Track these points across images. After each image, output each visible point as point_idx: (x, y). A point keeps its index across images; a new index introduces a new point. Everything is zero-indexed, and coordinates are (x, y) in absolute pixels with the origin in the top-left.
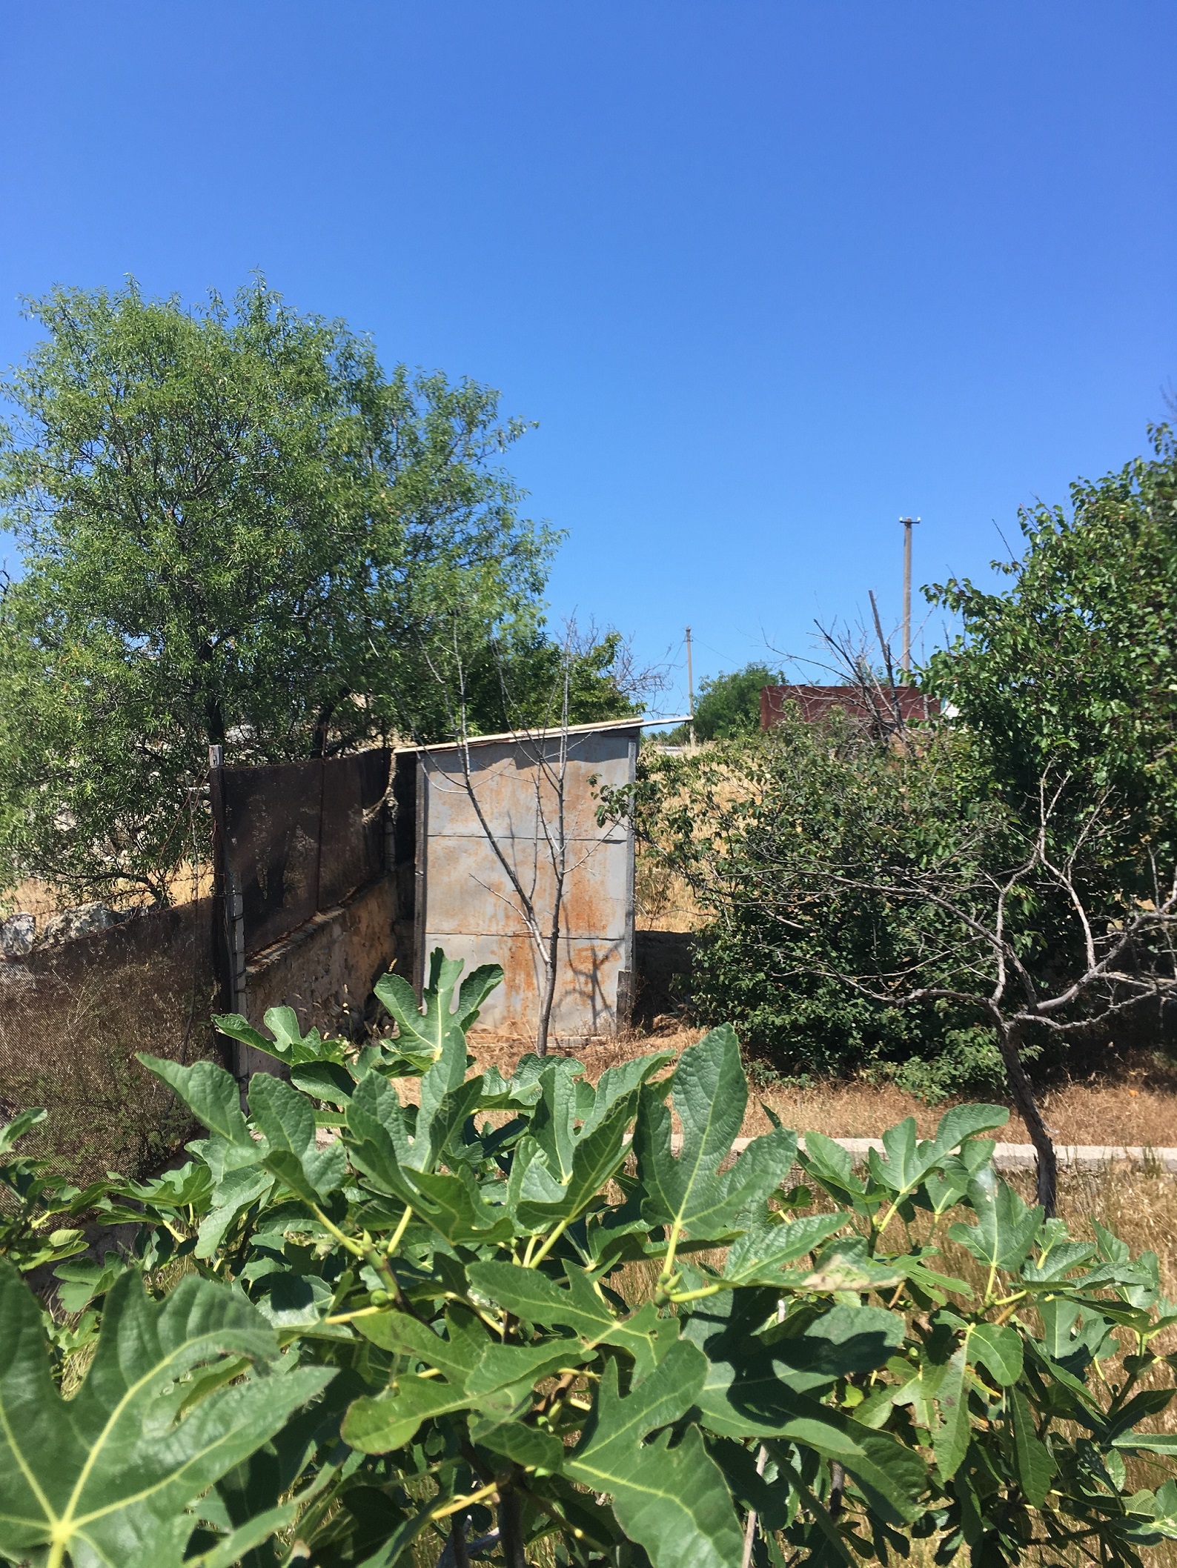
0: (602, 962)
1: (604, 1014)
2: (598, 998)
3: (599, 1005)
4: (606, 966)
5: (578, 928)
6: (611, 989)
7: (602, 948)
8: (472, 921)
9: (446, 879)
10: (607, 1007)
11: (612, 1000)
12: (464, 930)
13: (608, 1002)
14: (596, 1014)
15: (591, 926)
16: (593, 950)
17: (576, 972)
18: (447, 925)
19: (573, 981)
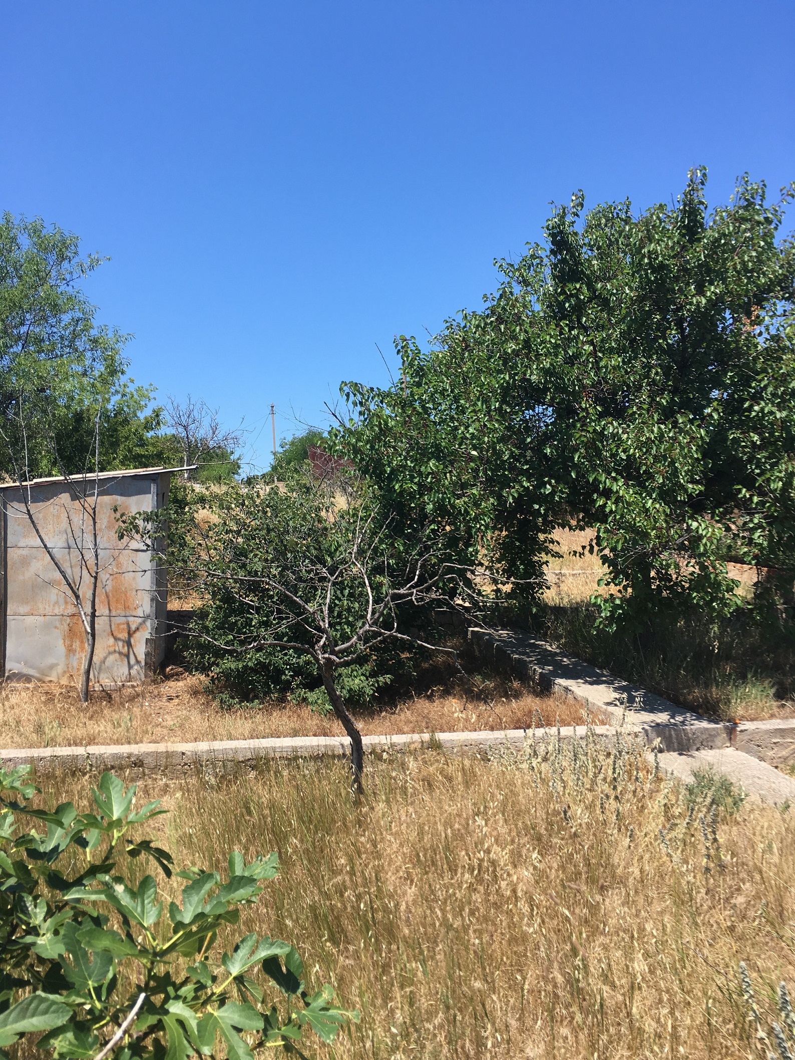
0: (135, 632)
1: (136, 667)
2: (132, 657)
3: (133, 661)
4: (137, 635)
5: (117, 609)
6: (140, 650)
7: (134, 623)
8: (41, 606)
9: (21, 578)
10: (138, 662)
11: (142, 657)
12: (35, 613)
13: (139, 659)
14: (130, 667)
15: (126, 608)
16: (128, 624)
17: (116, 639)
18: (23, 609)
19: (114, 645)
